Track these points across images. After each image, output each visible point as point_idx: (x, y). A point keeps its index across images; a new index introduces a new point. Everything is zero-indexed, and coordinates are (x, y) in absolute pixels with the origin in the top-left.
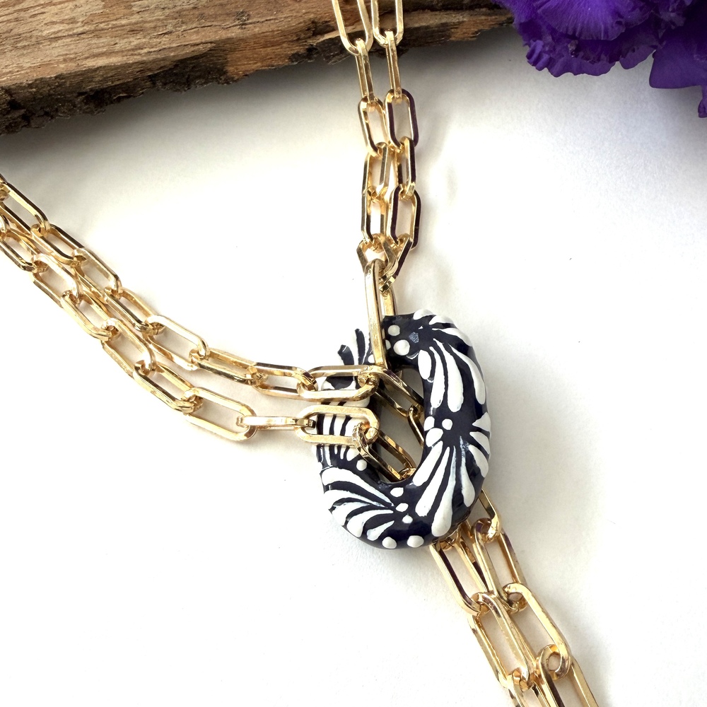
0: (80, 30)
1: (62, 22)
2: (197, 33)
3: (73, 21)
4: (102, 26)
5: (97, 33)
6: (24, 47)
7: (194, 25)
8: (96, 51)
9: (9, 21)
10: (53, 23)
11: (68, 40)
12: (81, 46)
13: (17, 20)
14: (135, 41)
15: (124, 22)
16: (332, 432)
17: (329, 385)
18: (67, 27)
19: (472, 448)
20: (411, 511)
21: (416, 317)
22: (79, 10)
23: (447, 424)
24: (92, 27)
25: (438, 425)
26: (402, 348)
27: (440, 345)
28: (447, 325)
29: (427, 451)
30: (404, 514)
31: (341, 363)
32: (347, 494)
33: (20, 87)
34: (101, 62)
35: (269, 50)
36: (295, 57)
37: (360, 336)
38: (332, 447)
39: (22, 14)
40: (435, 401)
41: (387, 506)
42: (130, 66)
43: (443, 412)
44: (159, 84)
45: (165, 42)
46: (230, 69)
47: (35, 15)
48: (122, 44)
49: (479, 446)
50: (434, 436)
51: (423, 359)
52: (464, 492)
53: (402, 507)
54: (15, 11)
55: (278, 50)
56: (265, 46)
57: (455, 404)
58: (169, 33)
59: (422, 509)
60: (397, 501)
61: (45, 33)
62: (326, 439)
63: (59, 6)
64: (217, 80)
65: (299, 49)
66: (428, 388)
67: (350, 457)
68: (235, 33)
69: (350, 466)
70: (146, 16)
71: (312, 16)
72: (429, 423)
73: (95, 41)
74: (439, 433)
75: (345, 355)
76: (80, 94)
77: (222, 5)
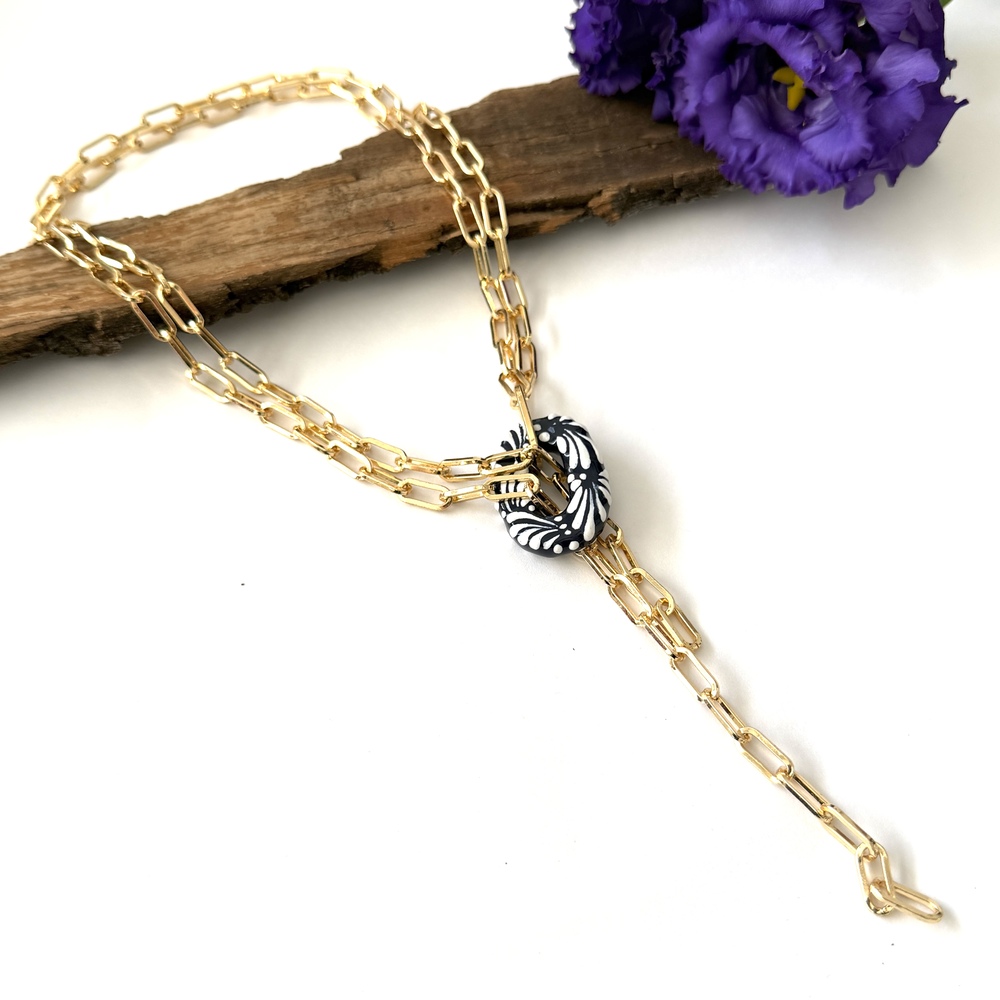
0: (265, 238)
1: (247, 233)
2: (359, 237)
3: (255, 232)
4: (281, 234)
5: (279, 240)
6: (223, 253)
7: (354, 232)
8: (285, 254)
9: (201, 234)
10: (240, 234)
11: (258, 247)
12: (270, 250)
13: (208, 233)
14: (313, 245)
15: (297, 231)
16: (507, 491)
17: (499, 466)
18: (253, 237)
19: (600, 488)
20: (569, 527)
21: (550, 418)
22: (258, 223)
23: (583, 476)
24: (274, 236)
25: (577, 478)
26: (545, 437)
27: (569, 432)
28: (571, 421)
29: (572, 494)
30: (565, 530)
31: (503, 450)
32: (526, 525)
33: (237, 282)
34: (294, 261)
35: (412, 247)
36: (430, 251)
37: (514, 433)
38: (510, 500)
39: (211, 228)
40: (573, 465)
41: (554, 527)
42: (317, 263)
43: (578, 470)
44: (332, 276)
45: (336, 244)
46: (384, 262)
47: (221, 229)
48: (303, 247)
49: (605, 487)
50: (575, 484)
51: (561, 443)
52: (600, 512)
53: (563, 526)
54: (205, 226)
55: (417, 246)
56: (408, 244)
57: (586, 464)
58: (338, 238)
59: (576, 525)
60: (560, 523)
61: (236, 242)
62: (504, 495)
63: (240, 221)
64: (375, 271)
65: (433, 245)
66: (566, 461)
67: (523, 504)
68: (387, 235)
69: (525, 509)
70: (313, 226)
71: (441, 221)
72: (571, 477)
73: (280, 246)
74: (579, 482)
75: (506, 446)
76: (278, 286)
77: (369, 216)
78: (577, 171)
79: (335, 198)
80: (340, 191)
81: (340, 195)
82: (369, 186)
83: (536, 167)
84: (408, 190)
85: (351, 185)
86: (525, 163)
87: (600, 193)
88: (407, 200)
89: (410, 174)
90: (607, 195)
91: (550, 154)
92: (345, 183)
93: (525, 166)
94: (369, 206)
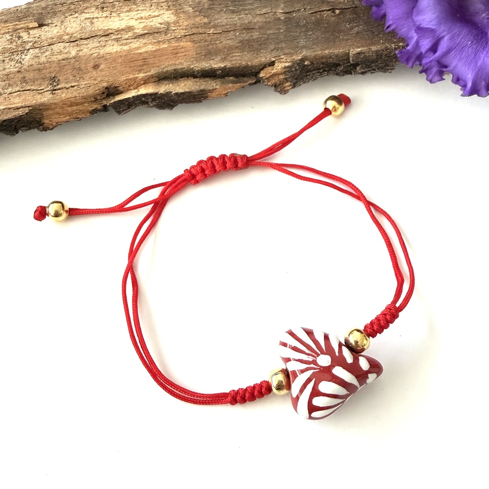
2: (19, 96)
7: (17, 89)
35: (74, 108)
36: (94, 112)
46: (46, 121)
55: (80, 107)
64: (37, 128)
65: (97, 106)
68: (46, 98)
71: (105, 85)
77: (39, 70)
78: (256, 35)
79: (13, 46)
80: (19, 37)
81: (19, 42)
82: (49, 35)
83: (215, 27)
84: (85, 42)
85: (31, 32)
86: (206, 20)
87: (272, 64)
88: (81, 54)
89: (92, 23)
90: (279, 67)
91: (233, 12)
92: (28, 29)
93: (205, 24)
94: (43, 59)
